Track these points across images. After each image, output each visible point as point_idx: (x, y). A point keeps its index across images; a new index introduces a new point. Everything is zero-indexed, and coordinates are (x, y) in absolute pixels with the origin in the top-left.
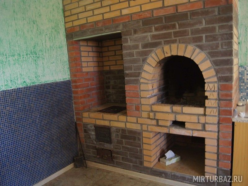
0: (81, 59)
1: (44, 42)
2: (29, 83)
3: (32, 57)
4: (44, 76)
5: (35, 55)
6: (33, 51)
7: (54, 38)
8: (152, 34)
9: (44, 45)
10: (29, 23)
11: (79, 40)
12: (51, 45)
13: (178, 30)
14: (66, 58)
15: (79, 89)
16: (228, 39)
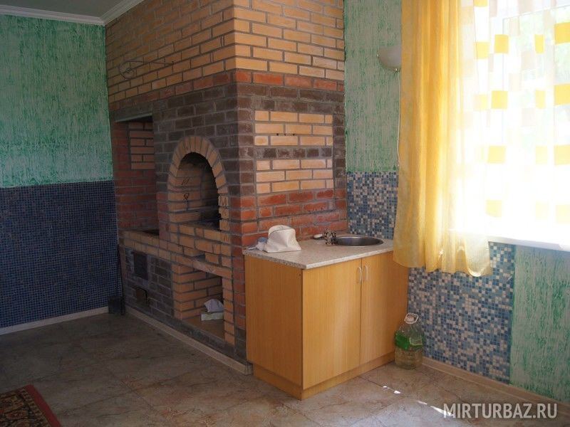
0: (129, 151)
1: (68, 125)
2: (39, 180)
3: (48, 146)
4: (65, 172)
5: (52, 144)
6: (49, 138)
7: (88, 119)
8: (175, 120)
9: (69, 130)
10: (46, 100)
11: (127, 122)
12: (81, 129)
13: (195, 116)
14: (107, 147)
15: (123, 195)
16: (234, 132)
